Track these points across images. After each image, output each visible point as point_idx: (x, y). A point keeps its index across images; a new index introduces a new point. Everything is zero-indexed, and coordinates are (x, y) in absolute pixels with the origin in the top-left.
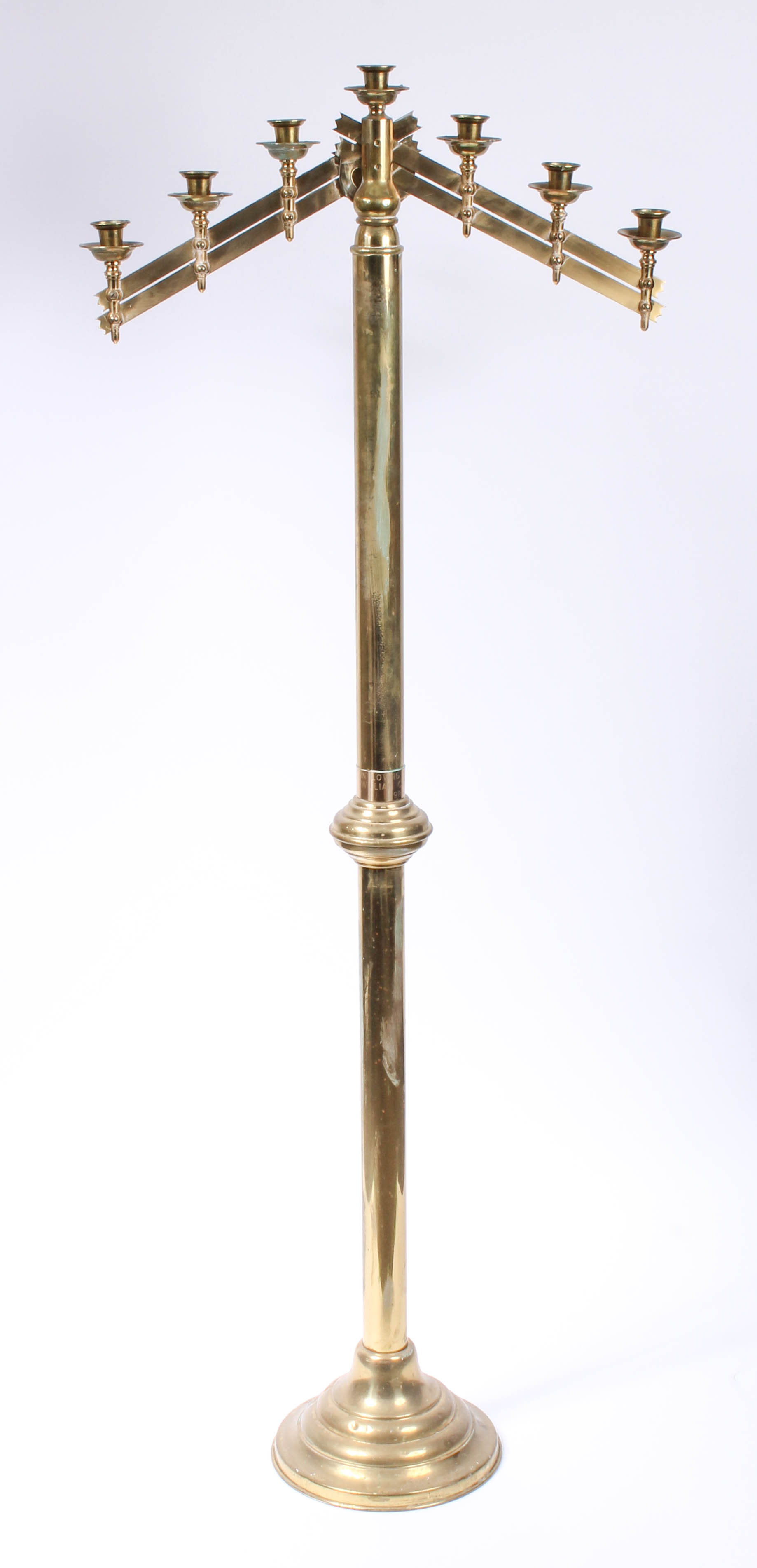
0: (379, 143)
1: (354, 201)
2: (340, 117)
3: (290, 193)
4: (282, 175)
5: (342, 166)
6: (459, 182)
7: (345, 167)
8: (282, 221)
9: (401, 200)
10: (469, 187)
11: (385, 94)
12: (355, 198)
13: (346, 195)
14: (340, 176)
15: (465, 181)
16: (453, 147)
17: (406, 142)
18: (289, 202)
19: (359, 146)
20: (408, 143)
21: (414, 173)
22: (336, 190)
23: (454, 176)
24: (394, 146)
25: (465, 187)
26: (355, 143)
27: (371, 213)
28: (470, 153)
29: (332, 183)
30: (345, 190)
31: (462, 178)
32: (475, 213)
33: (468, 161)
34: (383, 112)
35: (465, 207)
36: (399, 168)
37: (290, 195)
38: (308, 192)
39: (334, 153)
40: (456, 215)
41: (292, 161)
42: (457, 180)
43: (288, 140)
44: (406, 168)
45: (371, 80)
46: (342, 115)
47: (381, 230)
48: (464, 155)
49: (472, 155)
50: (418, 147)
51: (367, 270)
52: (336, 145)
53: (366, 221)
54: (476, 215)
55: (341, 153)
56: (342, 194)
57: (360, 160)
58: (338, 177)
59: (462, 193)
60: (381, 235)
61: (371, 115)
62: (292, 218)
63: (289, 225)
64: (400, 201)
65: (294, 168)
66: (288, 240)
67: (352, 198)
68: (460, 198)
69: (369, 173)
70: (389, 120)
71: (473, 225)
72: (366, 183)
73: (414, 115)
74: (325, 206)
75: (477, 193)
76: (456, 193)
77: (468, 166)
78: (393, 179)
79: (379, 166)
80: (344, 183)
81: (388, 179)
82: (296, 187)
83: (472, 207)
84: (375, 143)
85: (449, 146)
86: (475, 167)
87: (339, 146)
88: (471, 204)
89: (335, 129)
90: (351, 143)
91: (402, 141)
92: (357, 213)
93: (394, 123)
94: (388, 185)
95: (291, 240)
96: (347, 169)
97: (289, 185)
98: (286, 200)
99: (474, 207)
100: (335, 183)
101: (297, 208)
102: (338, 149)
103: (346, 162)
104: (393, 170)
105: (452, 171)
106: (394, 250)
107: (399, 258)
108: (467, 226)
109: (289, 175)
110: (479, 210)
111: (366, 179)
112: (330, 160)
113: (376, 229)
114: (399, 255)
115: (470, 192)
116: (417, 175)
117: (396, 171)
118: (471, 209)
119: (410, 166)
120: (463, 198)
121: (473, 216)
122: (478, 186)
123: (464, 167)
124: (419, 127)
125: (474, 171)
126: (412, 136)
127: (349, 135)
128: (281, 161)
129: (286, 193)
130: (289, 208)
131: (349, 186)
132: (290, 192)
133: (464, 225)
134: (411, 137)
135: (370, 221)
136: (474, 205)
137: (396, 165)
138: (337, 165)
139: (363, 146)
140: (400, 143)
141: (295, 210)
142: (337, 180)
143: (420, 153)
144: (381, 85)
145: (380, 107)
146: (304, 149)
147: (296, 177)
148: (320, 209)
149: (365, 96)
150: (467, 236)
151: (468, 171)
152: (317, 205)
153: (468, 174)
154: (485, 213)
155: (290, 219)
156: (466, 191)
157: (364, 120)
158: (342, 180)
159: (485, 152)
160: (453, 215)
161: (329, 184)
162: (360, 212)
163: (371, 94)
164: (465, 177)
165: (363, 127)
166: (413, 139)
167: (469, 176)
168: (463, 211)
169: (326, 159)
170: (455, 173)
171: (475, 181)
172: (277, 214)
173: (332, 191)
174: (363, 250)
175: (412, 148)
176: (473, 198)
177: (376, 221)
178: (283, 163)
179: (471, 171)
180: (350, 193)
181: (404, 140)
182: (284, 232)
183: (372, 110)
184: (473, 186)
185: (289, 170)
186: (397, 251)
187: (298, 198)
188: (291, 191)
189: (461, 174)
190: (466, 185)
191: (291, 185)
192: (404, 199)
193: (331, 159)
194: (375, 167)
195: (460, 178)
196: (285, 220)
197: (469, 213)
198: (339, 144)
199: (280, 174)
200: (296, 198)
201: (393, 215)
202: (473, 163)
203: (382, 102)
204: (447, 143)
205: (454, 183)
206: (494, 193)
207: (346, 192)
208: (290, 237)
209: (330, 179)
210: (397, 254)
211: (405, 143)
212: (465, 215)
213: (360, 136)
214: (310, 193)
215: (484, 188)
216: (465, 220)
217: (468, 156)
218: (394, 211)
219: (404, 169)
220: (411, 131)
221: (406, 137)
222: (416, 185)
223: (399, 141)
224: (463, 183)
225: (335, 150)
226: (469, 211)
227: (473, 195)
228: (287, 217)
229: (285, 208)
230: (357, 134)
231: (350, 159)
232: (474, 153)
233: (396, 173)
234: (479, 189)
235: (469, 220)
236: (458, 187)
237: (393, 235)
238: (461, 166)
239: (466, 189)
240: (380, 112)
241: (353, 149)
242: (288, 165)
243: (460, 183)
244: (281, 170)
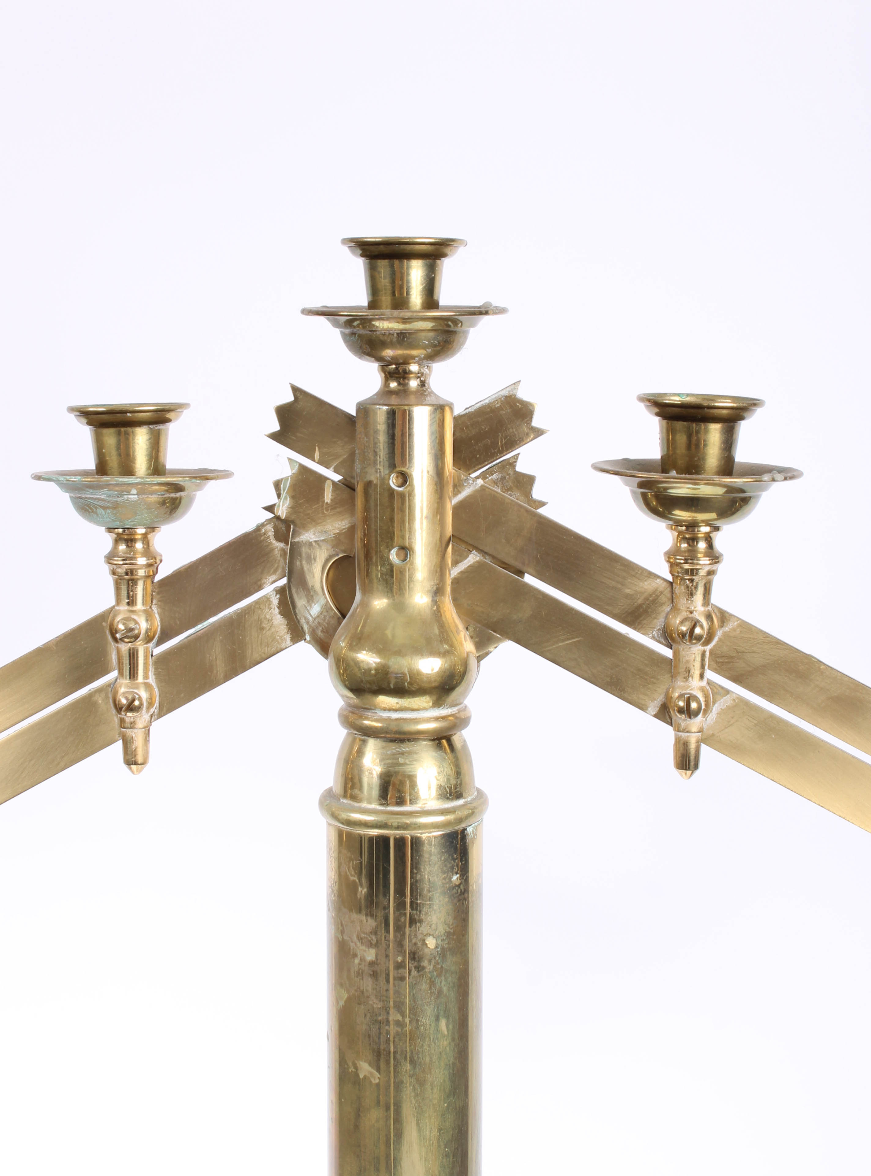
0: (405, 478)
1: (331, 655)
2: (289, 398)
3: (132, 630)
4: (114, 573)
5: (294, 552)
6: (662, 604)
7: (304, 550)
8: (114, 711)
9: (480, 659)
10: (695, 624)
11: (429, 325)
12: (332, 647)
13: (308, 637)
14: (289, 580)
15: (682, 602)
16: (644, 496)
17: (495, 476)
18: (133, 655)
19: (348, 485)
20: (503, 479)
21: (521, 573)
22: (279, 621)
23: (648, 586)
24: (458, 487)
25: (682, 623)
26: (337, 478)
27: (384, 700)
28: (701, 517)
29: (266, 600)
30: (303, 621)
31: (672, 592)
32: (714, 703)
33: (693, 540)
34: (423, 384)
35: (680, 683)
36: (473, 558)
37: (132, 636)
38: (194, 626)
39: (270, 509)
40: (654, 707)
41: (141, 531)
42: (654, 601)
43: (128, 470)
44: (493, 557)
45: (384, 281)
46: (296, 390)
47: (410, 753)
48: (679, 523)
49: (707, 523)
50: (537, 493)
51: (364, 881)
52: (277, 485)
53: (366, 722)
54: (716, 709)
55: (294, 508)
56: (297, 635)
57: (352, 529)
58: (284, 581)
59: (673, 640)
60: (408, 769)
61: (386, 393)
62: (137, 703)
63: (133, 725)
64: (473, 662)
65: (148, 552)
66: (130, 769)
67: (324, 648)
68: (668, 653)
69: (377, 571)
70: (440, 409)
71: (706, 739)
72: (364, 604)
73: (523, 394)
74: (244, 669)
75: (720, 640)
76: (653, 638)
77: (692, 555)
78: (453, 590)
79: (406, 551)
80: (300, 602)
81: (438, 592)
82: (154, 608)
83: (704, 683)
84: (393, 482)
85: (633, 493)
86: (715, 557)
87: (285, 487)
88: (702, 676)
89: (275, 437)
90: (323, 479)
91: (483, 476)
92: (342, 696)
93: (456, 419)
94: (438, 614)
95: (139, 771)
96: (311, 559)
97: (131, 602)
98: (124, 648)
99: (709, 683)
100: (275, 601)
101: (157, 675)
102: (283, 495)
103: (308, 536)
104: (455, 563)
105: (643, 570)
106: (450, 817)
107: (469, 839)
108: (686, 744)
109: (130, 572)
110: (727, 692)
111: (367, 591)
112: (259, 528)
113: (393, 748)
114: (469, 830)
115: (699, 638)
116: (529, 579)
117: (463, 566)
118: (702, 689)
119: (508, 554)
120: (674, 654)
121: (706, 712)
122: (724, 617)
123: (680, 559)
124: (539, 433)
125: (711, 573)
126: (516, 457)
127: (317, 455)
128: (110, 530)
129: (121, 627)
130: (133, 674)
131: (315, 609)
132: (132, 625)
133: (678, 740)
134: (512, 464)
135: (378, 725)
136: (710, 674)
137: (463, 547)
138: (281, 545)
139: (359, 488)
140: (477, 478)
141: (152, 680)
142: (281, 591)
143: (542, 511)
144: (416, 298)
145: (414, 368)
146: (178, 495)
147: (158, 578)
148: (228, 677)
149: (362, 332)
150: (689, 772)
151: (693, 572)
152: (220, 667)
153: (692, 581)
154: (746, 703)
155: (131, 708)
156: (683, 635)
157: (364, 409)
158: (294, 590)
159: (750, 512)
160: (642, 707)
161: (257, 602)
162: (350, 694)
163: (382, 325)
164: (680, 589)
165: (359, 426)
166: (521, 467)
167: (696, 588)
168: (676, 695)
169: (248, 526)
170: (651, 575)
171: (715, 599)
172: (99, 690)
173: (265, 625)
174: (356, 816)
175: (515, 497)
176: (707, 654)
177: (393, 727)
178: (114, 536)
179: (702, 573)
180: (319, 633)
181: (490, 472)
182: (119, 744)
183: (389, 376)
184: (709, 617)
185: (133, 558)
186: (460, 820)
187: (159, 644)
188: (136, 623)
189: (670, 578)
190: (684, 614)
191: (139, 606)
192: (487, 654)
193: (263, 525)
194: (394, 556)
195: (668, 594)
196: (119, 708)
197: (694, 705)
198: (287, 478)
199: (106, 569)
200: (155, 640)
201: (453, 706)
202: (710, 546)
203: (414, 352)
204: (627, 484)
205: (646, 611)
206: (778, 643)
207: (306, 627)
208: (136, 763)
209: (260, 588)
210: (463, 826)
211: (495, 482)
212: (681, 711)
213: (352, 454)
214: (199, 627)
215: (745, 626)
216: (683, 725)
217: (692, 526)
218: (454, 695)
219: (488, 561)
220: (512, 443)
221: (494, 463)
222: (526, 610)
223: (474, 475)
224: (675, 609)
225: (272, 499)
226: (696, 699)
227: (708, 648)
228: (124, 701)
229: (121, 673)
230: (341, 450)
231: (319, 528)
232: (713, 515)
233: (462, 573)
234: (726, 629)
235: (696, 722)
236: (659, 622)
237: (449, 770)
238: (671, 556)
239: (684, 628)
240: (413, 384)
241: (328, 496)
242: (130, 541)
243: (667, 608)
244: (110, 558)
